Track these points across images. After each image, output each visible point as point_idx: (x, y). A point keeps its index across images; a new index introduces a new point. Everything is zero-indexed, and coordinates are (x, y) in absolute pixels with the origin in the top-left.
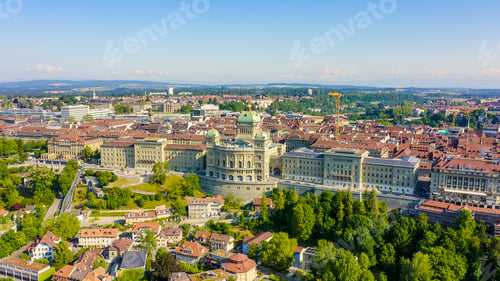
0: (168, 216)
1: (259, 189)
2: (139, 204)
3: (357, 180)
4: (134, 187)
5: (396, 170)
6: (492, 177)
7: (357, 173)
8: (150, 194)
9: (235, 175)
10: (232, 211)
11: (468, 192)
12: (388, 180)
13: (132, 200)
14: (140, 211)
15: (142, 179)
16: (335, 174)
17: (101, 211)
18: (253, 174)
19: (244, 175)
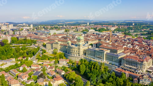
0: (53, 63)
1: (78, 58)
2: (49, 59)
3: (103, 59)
4: (49, 55)
5: (114, 57)
6: (139, 63)
7: (103, 57)
8: (52, 57)
9: (73, 54)
10: (70, 64)
11: (132, 67)
12: (112, 60)
13: (47, 58)
14: (49, 61)
15: (51, 53)
16: (98, 56)
17: (40, 60)
18: (77, 54)
19: (75, 54)
